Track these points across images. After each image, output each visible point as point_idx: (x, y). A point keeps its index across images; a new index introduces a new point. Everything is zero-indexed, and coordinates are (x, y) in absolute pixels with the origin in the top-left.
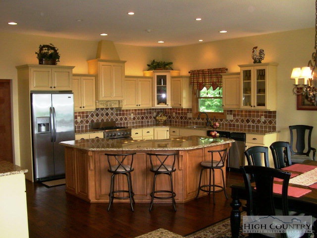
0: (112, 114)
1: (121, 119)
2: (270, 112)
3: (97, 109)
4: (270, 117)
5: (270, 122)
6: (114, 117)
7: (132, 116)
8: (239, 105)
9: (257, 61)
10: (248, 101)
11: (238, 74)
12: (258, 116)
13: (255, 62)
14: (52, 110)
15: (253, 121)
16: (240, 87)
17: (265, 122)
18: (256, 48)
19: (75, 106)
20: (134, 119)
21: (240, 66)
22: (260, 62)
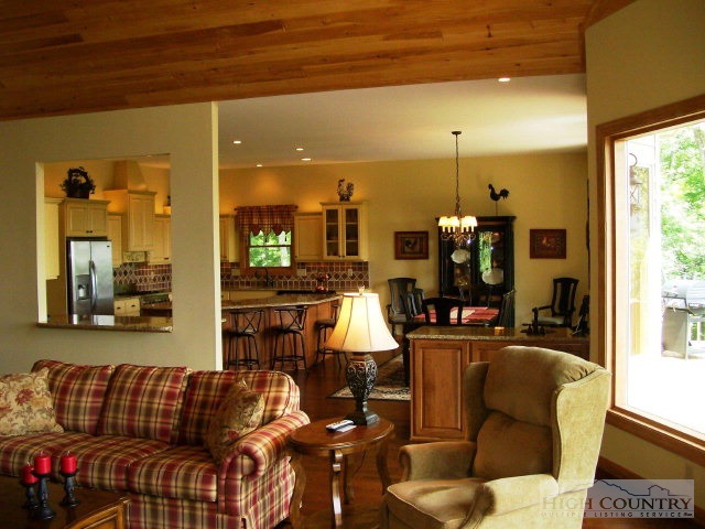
0: (131, 272)
1: (141, 281)
2: (360, 263)
3: (125, 264)
4: (360, 269)
5: (361, 277)
6: (133, 277)
7: (153, 275)
8: (321, 254)
9: (345, 198)
10: (333, 250)
11: (320, 214)
12: (343, 269)
13: (342, 199)
14: (92, 266)
15: (337, 276)
16: (321, 230)
17: (353, 277)
18: (342, 181)
19: (113, 260)
20: (155, 280)
21: (323, 204)
22: (348, 199)
